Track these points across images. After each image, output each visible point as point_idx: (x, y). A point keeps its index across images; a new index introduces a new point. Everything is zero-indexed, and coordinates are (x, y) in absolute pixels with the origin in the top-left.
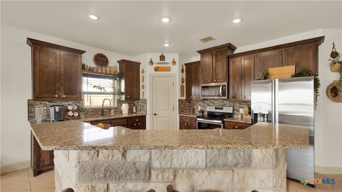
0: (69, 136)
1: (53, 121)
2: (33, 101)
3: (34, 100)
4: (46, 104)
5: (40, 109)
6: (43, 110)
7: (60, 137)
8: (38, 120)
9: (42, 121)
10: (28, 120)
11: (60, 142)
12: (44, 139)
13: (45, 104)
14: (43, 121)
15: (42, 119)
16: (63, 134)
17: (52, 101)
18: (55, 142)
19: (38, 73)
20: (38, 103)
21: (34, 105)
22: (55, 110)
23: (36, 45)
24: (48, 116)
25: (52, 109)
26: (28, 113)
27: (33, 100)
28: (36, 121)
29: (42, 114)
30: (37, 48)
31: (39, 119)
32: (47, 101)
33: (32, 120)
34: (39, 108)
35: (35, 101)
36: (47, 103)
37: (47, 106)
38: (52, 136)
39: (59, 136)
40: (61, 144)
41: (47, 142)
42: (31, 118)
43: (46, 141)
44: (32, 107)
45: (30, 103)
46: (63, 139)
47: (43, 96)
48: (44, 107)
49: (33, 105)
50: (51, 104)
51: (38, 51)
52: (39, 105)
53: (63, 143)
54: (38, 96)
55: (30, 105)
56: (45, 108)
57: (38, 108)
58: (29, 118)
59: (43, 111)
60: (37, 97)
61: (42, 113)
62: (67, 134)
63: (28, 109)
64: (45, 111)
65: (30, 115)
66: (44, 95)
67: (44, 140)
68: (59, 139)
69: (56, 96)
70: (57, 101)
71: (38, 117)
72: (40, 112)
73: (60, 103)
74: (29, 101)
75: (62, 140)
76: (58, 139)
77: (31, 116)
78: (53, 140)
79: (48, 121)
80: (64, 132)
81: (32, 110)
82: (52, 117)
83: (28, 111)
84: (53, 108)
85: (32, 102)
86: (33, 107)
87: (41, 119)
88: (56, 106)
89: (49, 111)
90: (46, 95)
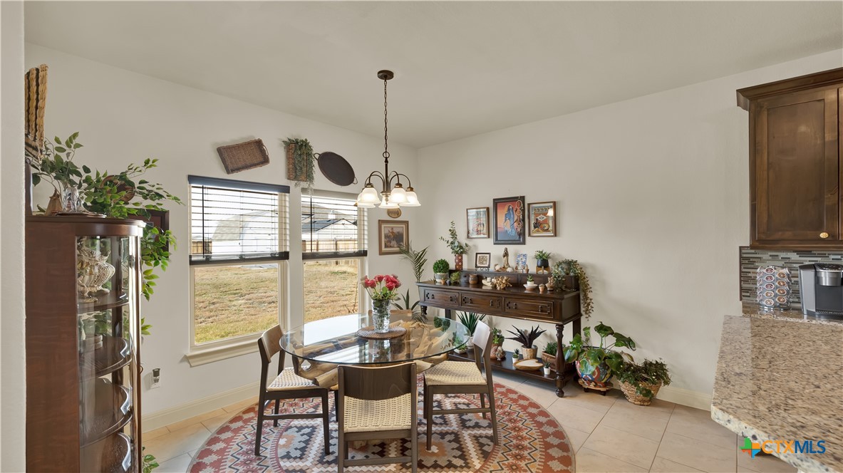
0: (836, 401)
1: (811, 314)
2: (753, 251)
3: (752, 247)
4: (789, 258)
5: (769, 274)
6: (777, 276)
7: (792, 391)
8: (764, 303)
9: (775, 307)
10: (741, 299)
11: (783, 414)
12: (732, 379)
13: (787, 261)
14: (779, 307)
15: (776, 302)
16: (812, 380)
17: (811, 251)
18: (762, 408)
19: (765, 173)
20: (766, 256)
21: (754, 260)
22: (817, 279)
23: (759, 100)
24: (796, 293)
25: (807, 277)
26: (741, 281)
27: (751, 249)
28: (759, 304)
29: (777, 287)
30: (762, 107)
31: (767, 298)
32: (794, 251)
33: (749, 298)
34: (767, 270)
35: (757, 251)
36: (794, 256)
37: (794, 265)
38: (767, 374)
39: (792, 384)
40: (782, 427)
41: (735, 396)
42: (748, 294)
43: (736, 387)
44: (750, 266)
45: (744, 256)
46: (799, 403)
47: (778, 236)
48: (783, 267)
49: (751, 260)
50: (807, 261)
51: (766, 113)
52: (768, 260)
53: (793, 425)
54: (763, 237)
55: (747, 262)
56: (786, 271)
57: (765, 271)
58: (743, 294)
59: (777, 279)
60: (760, 241)
61: (777, 284)
62: (829, 386)
63: (741, 272)
64: (786, 280)
65: (745, 286)
66: (780, 233)
67: (729, 382)
68: (786, 397)
69: (823, 235)
70: (827, 253)
71: (765, 295)
72: (769, 281)
73: (839, 257)
74: (743, 251)
75: (794, 407)
76: (779, 398)
77: (747, 289)
78: (760, 397)
79: (794, 309)
80: (819, 375)
81: (750, 275)
82: (809, 302)
83: (741, 277)
84: (811, 273)
85: (750, 254)
86: (752, 266)
87: (773, 302)
88: (822, 266)
89: (796, 279)
90: (788, 234)
